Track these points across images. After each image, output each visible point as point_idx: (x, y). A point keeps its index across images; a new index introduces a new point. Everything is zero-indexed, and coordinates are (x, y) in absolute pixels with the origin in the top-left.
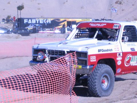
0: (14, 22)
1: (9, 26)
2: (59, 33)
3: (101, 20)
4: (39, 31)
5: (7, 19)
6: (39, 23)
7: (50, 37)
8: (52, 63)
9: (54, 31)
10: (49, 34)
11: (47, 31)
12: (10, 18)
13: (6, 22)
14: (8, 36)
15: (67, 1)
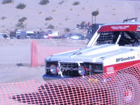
0: (88, 28)
1: (83, 32)
3: (124, 22)
5: (81, 25)
8: (125, 70)
12: (85, 24)
13: (80, 27)
14: (83, 42)
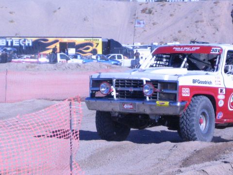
2: (46, 63)
3: (191, 43)
4: (13, 60)
6: (12, 46)
7: (31, 69)
9: (38, 59)
10: (29, 63)
11: (26, 59)
15: (59, 8)
